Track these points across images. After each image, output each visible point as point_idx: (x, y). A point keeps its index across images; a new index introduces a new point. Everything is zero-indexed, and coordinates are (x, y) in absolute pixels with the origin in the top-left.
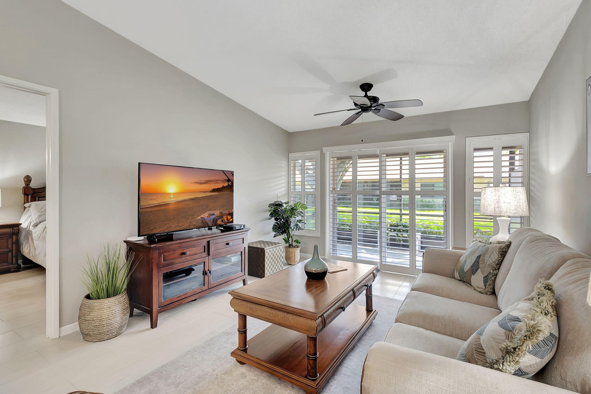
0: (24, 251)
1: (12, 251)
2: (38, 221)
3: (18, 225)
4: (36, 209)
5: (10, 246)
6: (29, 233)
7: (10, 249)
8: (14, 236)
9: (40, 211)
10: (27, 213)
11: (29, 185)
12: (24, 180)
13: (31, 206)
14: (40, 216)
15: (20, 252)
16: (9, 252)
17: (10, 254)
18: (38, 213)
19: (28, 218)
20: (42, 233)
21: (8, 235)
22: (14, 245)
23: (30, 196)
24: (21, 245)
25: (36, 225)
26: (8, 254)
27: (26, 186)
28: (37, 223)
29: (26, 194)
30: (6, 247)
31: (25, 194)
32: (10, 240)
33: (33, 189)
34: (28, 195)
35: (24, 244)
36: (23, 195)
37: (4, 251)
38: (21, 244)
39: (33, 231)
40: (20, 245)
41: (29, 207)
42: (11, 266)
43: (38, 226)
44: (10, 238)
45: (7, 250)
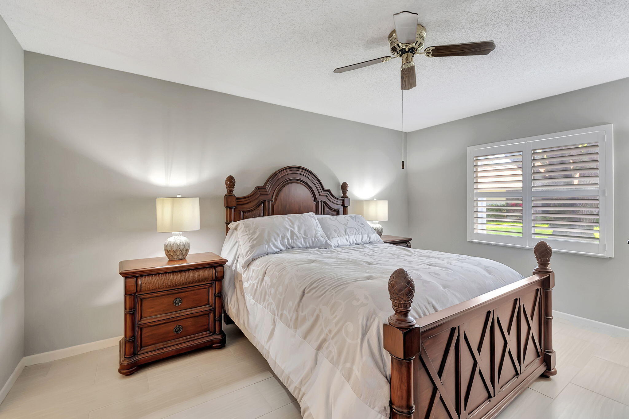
0: (229, 309)
1: (214, 309)
2: (250, 257)
3: (222, 263)
4: (246, 233)
5: (211, 301)
6: (236, 277)
7: (211, 306)
8: (217, 283)
9: (252, 239)
10: (231, 239)
11: (232, 191)
12: (226, 183)
13: (238, 229)
14: (252, 247)
15: (225, 312)
16: (210, 310)
17: (212, 315)
18: (250, 241)
19: (232, 249)
20: (261, 285)
21: (209, 281)
22: (217, 298)
23: (233, 210)
24: (225, 298)
25: (248, 265)
26: (208, 314)
27: (228, 193)
28: (248, 260)
29: (229, 207)
30: (206, 303)
31: (227, 207)
32: (212, 291)
33: (238, 199)
34: (231, 208)
35: (229, 294)
36: (225, 208)
37: (205, 309)
38: (225, 296)
39: (244, 276)
40: (223, 296)
41: (236, 229)
42: (214, 337)
43: (252, 267)
44: (211, 286)
45: (207, 308)
